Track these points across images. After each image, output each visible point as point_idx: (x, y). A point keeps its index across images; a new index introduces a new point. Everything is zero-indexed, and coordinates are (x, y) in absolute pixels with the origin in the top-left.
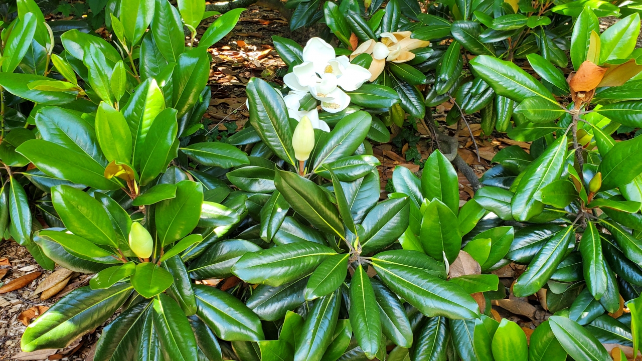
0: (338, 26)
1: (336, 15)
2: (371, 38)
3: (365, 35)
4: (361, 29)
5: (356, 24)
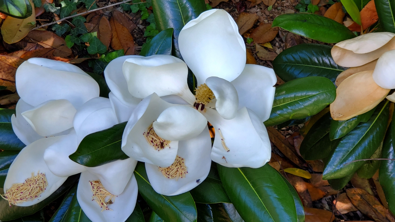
3: (390, 17)
4: (389, 3)
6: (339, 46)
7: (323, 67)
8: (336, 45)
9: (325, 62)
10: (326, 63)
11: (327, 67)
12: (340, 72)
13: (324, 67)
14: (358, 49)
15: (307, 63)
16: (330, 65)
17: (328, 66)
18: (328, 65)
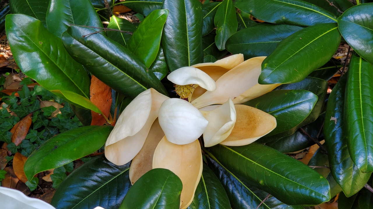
0: (53, 68)
1: (41, 43)
2: (148, 86)
3: (128, 79)
4: (115, 68)
5: (101, 59)
6: (110, 143)
7: (105, 183)
8: (107, 144)
9: (102, 176)
10: (106, 177)
11: (110, 180)
12: (127, 172)
13: (107, 181)
14: (132, 130)
15: (86, 193)
16: (110, 175)
17: (109, 178)
18: (109, 176)
